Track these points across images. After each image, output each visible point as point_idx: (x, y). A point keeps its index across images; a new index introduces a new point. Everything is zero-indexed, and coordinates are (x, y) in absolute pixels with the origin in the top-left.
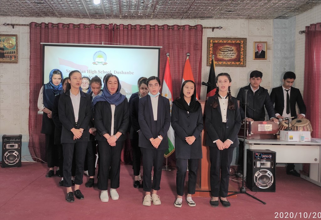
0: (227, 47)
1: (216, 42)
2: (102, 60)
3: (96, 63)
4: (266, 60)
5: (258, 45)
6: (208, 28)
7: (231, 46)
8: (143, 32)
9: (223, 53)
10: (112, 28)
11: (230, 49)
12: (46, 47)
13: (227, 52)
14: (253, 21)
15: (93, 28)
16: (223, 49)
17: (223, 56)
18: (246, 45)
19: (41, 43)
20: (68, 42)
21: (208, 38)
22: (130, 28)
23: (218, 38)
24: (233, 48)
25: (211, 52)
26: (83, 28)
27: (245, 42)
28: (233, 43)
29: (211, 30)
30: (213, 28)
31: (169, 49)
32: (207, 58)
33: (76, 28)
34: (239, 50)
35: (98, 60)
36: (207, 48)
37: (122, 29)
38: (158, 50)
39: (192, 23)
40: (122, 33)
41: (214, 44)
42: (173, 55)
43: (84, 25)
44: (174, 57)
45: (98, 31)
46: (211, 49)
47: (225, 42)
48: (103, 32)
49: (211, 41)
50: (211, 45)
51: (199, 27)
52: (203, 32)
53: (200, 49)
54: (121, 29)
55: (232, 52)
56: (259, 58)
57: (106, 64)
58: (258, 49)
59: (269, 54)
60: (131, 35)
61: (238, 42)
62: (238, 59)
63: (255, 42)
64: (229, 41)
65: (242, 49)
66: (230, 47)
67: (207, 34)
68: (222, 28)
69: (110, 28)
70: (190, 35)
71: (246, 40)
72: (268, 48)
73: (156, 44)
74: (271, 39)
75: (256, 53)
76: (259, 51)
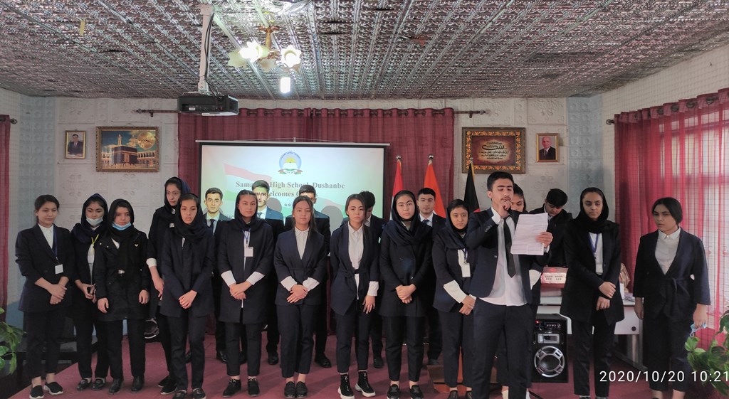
0: (494, 143)
1: (477, 134)
2: (294, 166)
3: (285, 171)
4: (557, 163)
5: (543, 139)
6: (462, 112)
7: (500, 140)
8: (359, 120)
9: (487, 151)
10: (309, 115)
11: (499, 146)
12: (203, 147)
13: (495, 150)
14: (533, 102)
15: (280, 115)
16: (487, 145)
17: (488, 157)
18: (525, 139)
19: (196, 141)
20: (238, 139)
21: (463, 128)
22: (337, 115)
23: (479, 128)
24: (504, 144)
25: (469, 151)
26: (264, 115)
27: (523, 135)
28: (503, 136)
29: (468, 115)
30: (471, 113)
31: (400, 146)
32: (463, 160)
33: (252, 116)
34: (513, 148)
35: (286, 166)
36: (463, 144)
37: (326, 115)
38: (382, 149)
39: (437, 104)
40: (325, 122)
41: (473, 137)
43: (265, 110)
44: (408, 159)
45: (288, 120)
46: (468, 145)
47: (490, 134)
48: (295, 121)
49: (469, 133)
50: (469, 139)
51: (447, 112)
52: (456, 119)
53: (451, 145)
54: (323, 116)
55: (502, 150)
56: (547, 159)
57: (299, 172)
58: (545, 146)
59: (563, 153)
60: (340, 125)
61: (511, 133)
62: (512, 162)
63: (539, 135)
64: (498, 133)
65: (519, 146)
66: (499, 142)
67: (464, 121)
68: (484, 112)
69: (306, 115)
70: (435, 124)
71: (525, 131)
72: (560, 144)
73: (381, 140)
74: (565, 128)
75: (541, 152)
76: (546, 148)
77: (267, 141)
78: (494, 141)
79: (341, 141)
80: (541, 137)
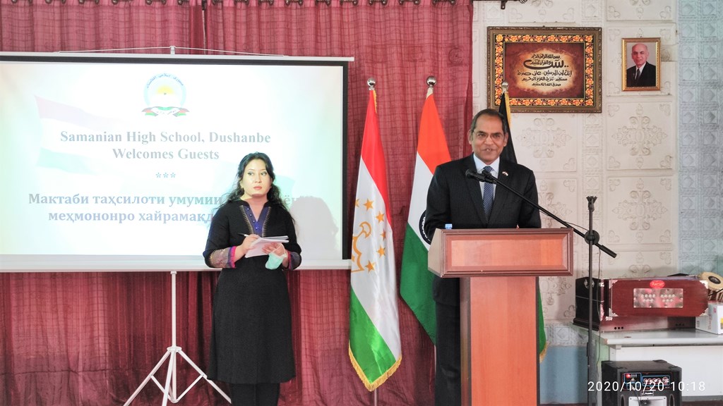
0: (546, 56)
1: (514, 39)
2: (172, 100)
3: (155, 110)
4: (658, 93)
5: (634, 48)
7: (557, 51)
8: (294, 13)
9: (533, 71)
10: (199, 2)
11: (553, 60)
13: (546, 70)
15: (142, 3)
16: (533, 60)
17: (535, 82)
18: (600, 48)
20: (63, 49)
21: (488, 28)
22: (254, 4)
23: (517, 29)
24: (564, 57)
25: (500, 71)
26: (111, 4)
27: (597, 41)
28: (561, 44)
29: (497, 5)
30: (504, 1)
31: (373, 62)
32: (489, 89)
33: (87, 4)
34: (579, 65)
35: (158, 100)
36: (488, 58)
37: (231, 4)
38: (340, 69)
40: (230, 16)
41: (507, 45)
42: (385, 80)
44: (389, 88)
45: (158, 12)
46: (499, 61)
47: (539, 39)
48: (172, 16)
49: (499, 38)
50: (500, 50)
52: (475, 12)
53: (466, 61)
54: (226, 4)
55: (560, 70)
56: (640, 85)
57: (183, 111)
59: (667, 74)
60: (259, 22)
61: (577, 39)
62: (577, 90)
63: (627, 40)
64: (552, 38)
65: (589, 61)
66: (555, 55)
67: (490, 16)
69: (194, 4)
70: (437, 21)
71: (600, 33)
72: (664, 58)
73: (336, 51)
74: (672, 28)
75: (630, 72)
76: (639, 65)
77: (119, 52)
78: (545, 52)
79: (261, 51)
80: (631, 45)
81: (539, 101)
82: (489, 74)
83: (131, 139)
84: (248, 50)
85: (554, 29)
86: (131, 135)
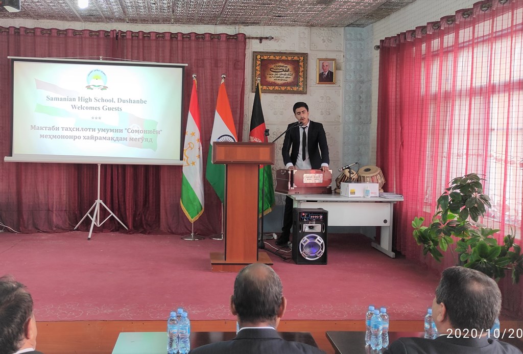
0: (281, 66)
1: (266, 58)
2: (100, 82)
3: (92, 87)
4: (334, 85)
5: (323, 63)
6: (253, 38)
7: (286, 64)
8: (161, 42)
9: (274, 73)
10: (115, 36)
11: (284, 69)
12: (15, 63)
13: (281, 73)
14: (314, 30)
15: (87, 36)
16: (275, 68)
17: (275, 78)
18: (307, 63)
19: (8, 57)
20: (49, 56)
21: (253, 52)
22: (141, 37)
23: (267, 53)
24: (289, 67)
25: (258, 73)
26: (73, 36)
27: (305, 60)
28: (288, 60)
29: (258, 41)
30: (261, 39)
31: (197, 67)
32: (253, 81)
33: (61, 36)
34: (296, 71)
35: (93, 82)
36: (253, 66)
37: (130, 37)
38: (181, 69)
39: (230, 30)
40: (130, 43)
41: (262, 61)
42: (203, 75)
43: (74, 31)
45: (95, 40)
46: (258, 68)
47: (278, 58)
48: (102, 42)
49: (259, 57)
50: (259, 63)
51: (240, 38)
52: (247, 44)
53: (243, 68)
54: (128, 37)
55: (287, 73)
56: (325, 81)
57: (105, 88)
58: (324, 69)
59: (339, 76)
60: (143, 46)
61: (296, 58)
62: (295, 83)
63: (320, 60)
64: (284, 58)
65: (302, 69)
66: (285, 66)
67: (255, 46)
68: (273, 38)
69: (112, 37)
70: (229, 48)
71: (307, 56)
72: (337, 68)
73: (180, 61)
74: (342, 54)
75: (321, 75)
76: (325, 72)
77: (76, 58)
78: (280, 64)
79: (144, 60)
80: (321, 62)
81: (277, 88)
82: (253, 74)
83: (80, 100)
84: (138, 59)
85: (285, 53)
86: (80, 98)
